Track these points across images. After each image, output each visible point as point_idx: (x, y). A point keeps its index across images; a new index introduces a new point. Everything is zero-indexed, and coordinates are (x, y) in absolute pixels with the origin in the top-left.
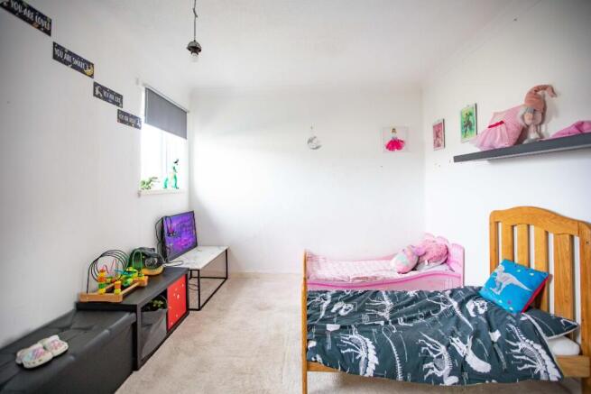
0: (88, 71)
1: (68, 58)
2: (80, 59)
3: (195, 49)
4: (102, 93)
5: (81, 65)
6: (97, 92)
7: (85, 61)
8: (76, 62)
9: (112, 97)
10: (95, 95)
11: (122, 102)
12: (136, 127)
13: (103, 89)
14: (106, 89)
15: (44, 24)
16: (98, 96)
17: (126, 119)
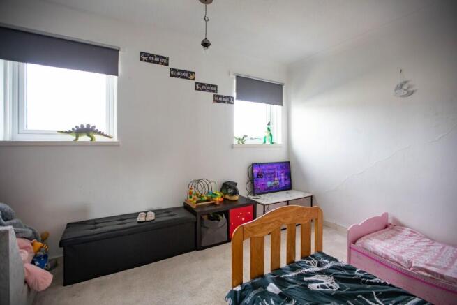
0: (191, 77)
1: (178, 74)
2: (186, 72)
3: (206, 44)
4: (201, 87)
5: (187, 75)
6: (198, 87)
7: (189, 72)
8: (183, 74)
9: (209, 88)
10: (196, 89)
11: (217, 90)
12: (229, 103)
13: (201, 85)
14: (204, 84)
15: (165, 61)
16: (199, 90)
17: (220, 99)
